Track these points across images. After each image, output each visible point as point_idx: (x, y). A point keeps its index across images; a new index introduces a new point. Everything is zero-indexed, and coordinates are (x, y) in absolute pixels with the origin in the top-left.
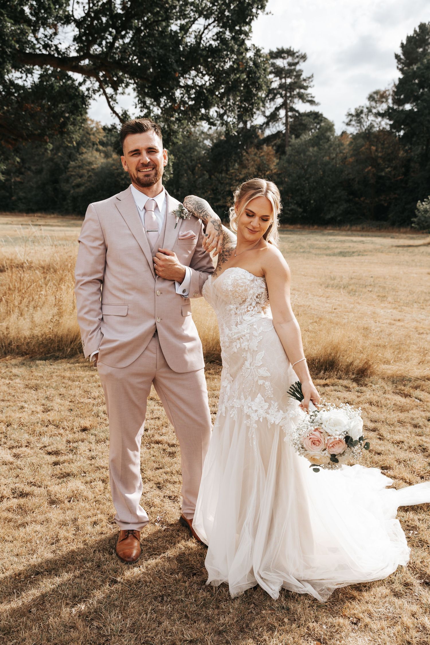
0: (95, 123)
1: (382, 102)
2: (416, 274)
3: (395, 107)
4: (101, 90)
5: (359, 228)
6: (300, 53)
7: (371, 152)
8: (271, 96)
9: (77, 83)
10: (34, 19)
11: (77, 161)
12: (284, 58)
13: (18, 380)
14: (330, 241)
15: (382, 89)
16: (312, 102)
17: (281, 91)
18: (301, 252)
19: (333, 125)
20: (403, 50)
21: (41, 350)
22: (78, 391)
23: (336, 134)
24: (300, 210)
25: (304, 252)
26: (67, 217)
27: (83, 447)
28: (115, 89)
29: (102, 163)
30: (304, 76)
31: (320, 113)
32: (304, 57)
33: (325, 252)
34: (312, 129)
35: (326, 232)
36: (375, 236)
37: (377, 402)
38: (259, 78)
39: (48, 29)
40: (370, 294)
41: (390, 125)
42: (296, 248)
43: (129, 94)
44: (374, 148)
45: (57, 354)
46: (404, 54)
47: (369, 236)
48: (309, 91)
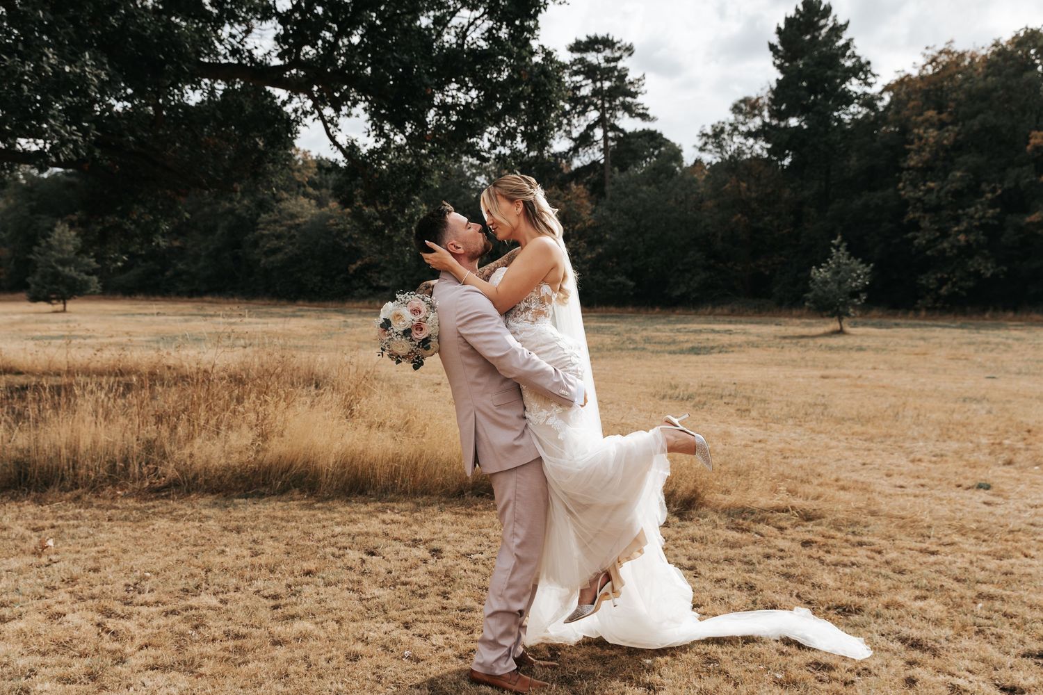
0: (301, 152)
1: (755, 116)
2: (803, 378)
3: (774, 122)
4: (316, 111)
5: (726, 311)
6: (623, 43)
7: (740, 191)
8: (579, 108)
9: (279, 102)
10: (215, 11)
11: (271, 213)
12: (598, 51)
13: (211, 522)
14: (679, 331)
15: (753, 95)
16: (644, 116)
17: (595, 100)
18: (628, 349)
19: (681, 151)
20: (780, 37)
21: (240, 486)
22: (295, 533)
23: (685, 164)
24: (632, 284)
25: (634, 349)
26: (255, 301)
27: (308, 590)
28: (337, 110)
29: (312, 215)
30: (631, 77)
31: (658, 131)
32: (630, 50)
33: (668, 348)
34: (646, 157)
35: (673, 318)
36: (752, 323)
37: (702, 538)
38: (550, 92)
39: (236, 25)
40: (727, 408)
41: (768, 150)
42: (623, 343)
43: (358, 116)
44: (744, 185)
45: (262, 490)
46: (782, 43)
47: (741, 323)
48: (639, 99)
